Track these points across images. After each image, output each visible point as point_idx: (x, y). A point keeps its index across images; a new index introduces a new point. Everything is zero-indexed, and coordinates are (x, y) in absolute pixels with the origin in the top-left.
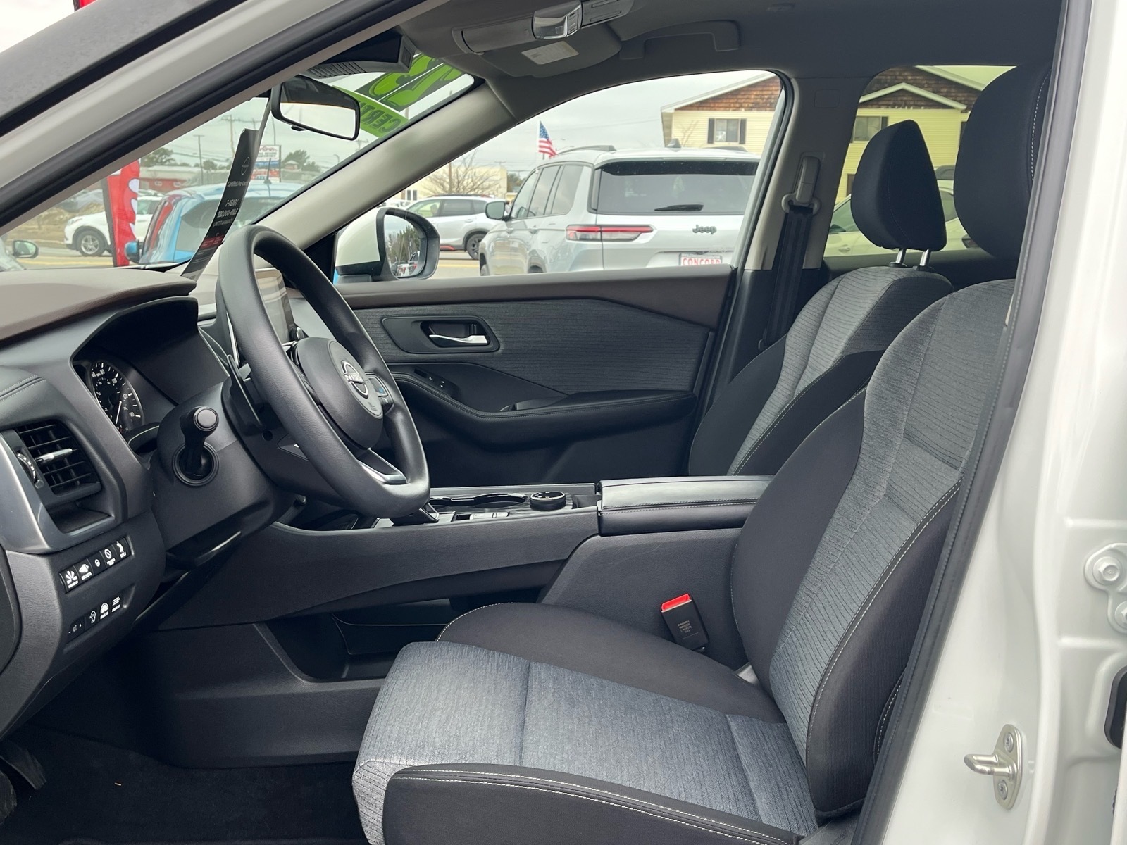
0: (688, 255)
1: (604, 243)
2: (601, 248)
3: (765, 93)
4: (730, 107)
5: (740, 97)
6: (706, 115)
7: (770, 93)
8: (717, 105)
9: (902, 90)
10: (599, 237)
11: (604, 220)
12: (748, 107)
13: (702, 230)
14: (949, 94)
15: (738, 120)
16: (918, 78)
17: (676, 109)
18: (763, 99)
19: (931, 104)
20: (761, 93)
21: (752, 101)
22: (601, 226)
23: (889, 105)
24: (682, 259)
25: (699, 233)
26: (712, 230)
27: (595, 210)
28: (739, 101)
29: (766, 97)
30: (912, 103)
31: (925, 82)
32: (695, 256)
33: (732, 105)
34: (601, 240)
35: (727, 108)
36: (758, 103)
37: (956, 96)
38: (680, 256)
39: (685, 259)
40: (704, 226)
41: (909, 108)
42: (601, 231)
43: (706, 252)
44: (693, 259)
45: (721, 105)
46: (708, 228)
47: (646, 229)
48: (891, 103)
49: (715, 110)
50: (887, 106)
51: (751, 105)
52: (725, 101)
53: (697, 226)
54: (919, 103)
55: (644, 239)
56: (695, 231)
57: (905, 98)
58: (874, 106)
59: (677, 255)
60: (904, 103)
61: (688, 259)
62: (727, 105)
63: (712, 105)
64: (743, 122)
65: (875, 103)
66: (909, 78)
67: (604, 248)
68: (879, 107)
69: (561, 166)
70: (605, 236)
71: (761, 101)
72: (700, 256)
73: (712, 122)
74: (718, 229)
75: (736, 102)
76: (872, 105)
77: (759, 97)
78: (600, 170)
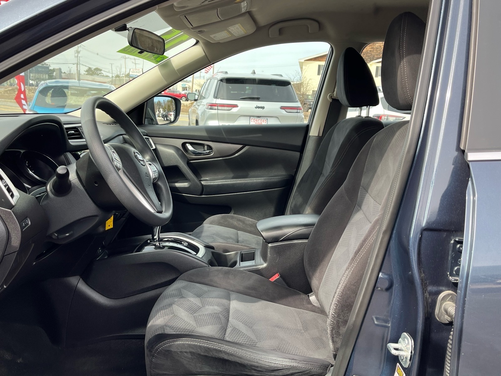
0: (253, 117)
1: (219, 111)
2: (217, 113)
6: (317, 63)
8: (322, 59)
10: (217, 108)
11: (219, 101)
13: (259, 107)
17: (305, 60)
22: (217, 104)
24: (251, 119)
25: (257, 109)
26: (263, 108)
27: (216, 97)
32: (256, 118)
34: (218, 109)
38: (250, 118)
39: (252, 119)
40: (260, 106)
42: (217, 106)
43: (260, 117)
44: (255, 119)
45: (324, 59)
46: (261, 107)
47: (236, 106)
49: (321, 61)
53: (257, 106)
55: (234, 110)
56: (256, 108)
59: (249, 117)
61: (253, 119)
63: (320, 59)
67: (218, 113)
69: (211, 79)
70: (219, 108)
72: (258, 118)
73: (319, 66)
74: (265, 107)
78: (220, 81)
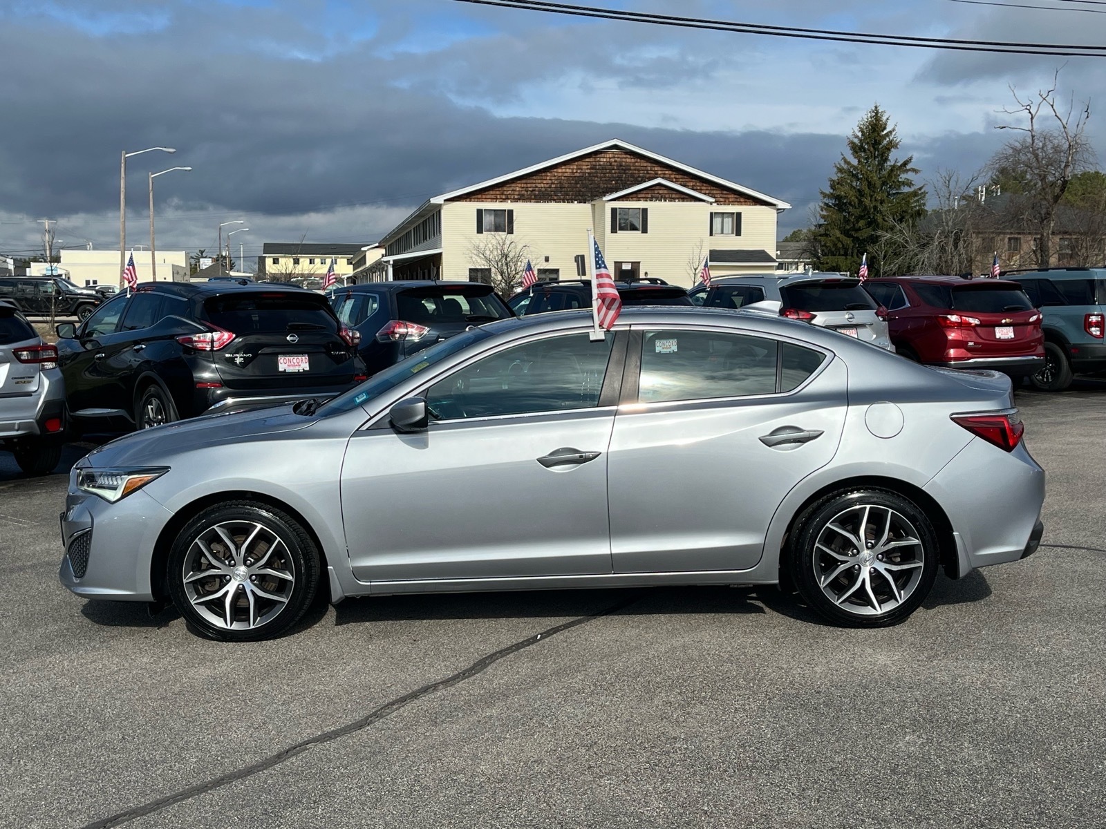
3: (529, 185)
4: (497, 199)
5: (505, 189)
6: (472, 207)
7: (534, 185)
8: (484, 197)
9: (659, 184)
12: (514, 199)
14: (695, 188)
15: (505, 210)
16: (667, 172)
17: (445, 200)
18: (527, 191)
19: (683, 196)
20: (525, 186)
21: (517, 193)
23: (647, 198)
28: (505, 193)
29: (531, 189)
30: (667, 196)
31: (672, 176)
33: (498, 197)
35: (495, 199)
36: (523, 195)
37: (701, 189)
41: (666, 201)
45: (488, 197)
48: (650, 196)
49: (483, 201)
50: (646, 199)
51: (516, 197)
52: (491, 192)
54: (674, 196)
57: (661, 192)
58: (634, 199)
60: (660, 196)
62: (493, 197)
63: (479, 196)
64: (511, 212)
65: (635, 195)
66: (659, 172)
68: (639, 199)
71: (526, 193)
73: (480, 213)
75: (502, 194)
76: (632, 198)
77: (524, 189)
